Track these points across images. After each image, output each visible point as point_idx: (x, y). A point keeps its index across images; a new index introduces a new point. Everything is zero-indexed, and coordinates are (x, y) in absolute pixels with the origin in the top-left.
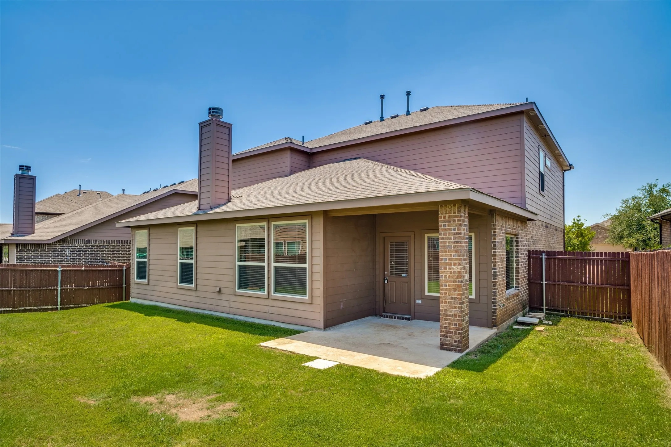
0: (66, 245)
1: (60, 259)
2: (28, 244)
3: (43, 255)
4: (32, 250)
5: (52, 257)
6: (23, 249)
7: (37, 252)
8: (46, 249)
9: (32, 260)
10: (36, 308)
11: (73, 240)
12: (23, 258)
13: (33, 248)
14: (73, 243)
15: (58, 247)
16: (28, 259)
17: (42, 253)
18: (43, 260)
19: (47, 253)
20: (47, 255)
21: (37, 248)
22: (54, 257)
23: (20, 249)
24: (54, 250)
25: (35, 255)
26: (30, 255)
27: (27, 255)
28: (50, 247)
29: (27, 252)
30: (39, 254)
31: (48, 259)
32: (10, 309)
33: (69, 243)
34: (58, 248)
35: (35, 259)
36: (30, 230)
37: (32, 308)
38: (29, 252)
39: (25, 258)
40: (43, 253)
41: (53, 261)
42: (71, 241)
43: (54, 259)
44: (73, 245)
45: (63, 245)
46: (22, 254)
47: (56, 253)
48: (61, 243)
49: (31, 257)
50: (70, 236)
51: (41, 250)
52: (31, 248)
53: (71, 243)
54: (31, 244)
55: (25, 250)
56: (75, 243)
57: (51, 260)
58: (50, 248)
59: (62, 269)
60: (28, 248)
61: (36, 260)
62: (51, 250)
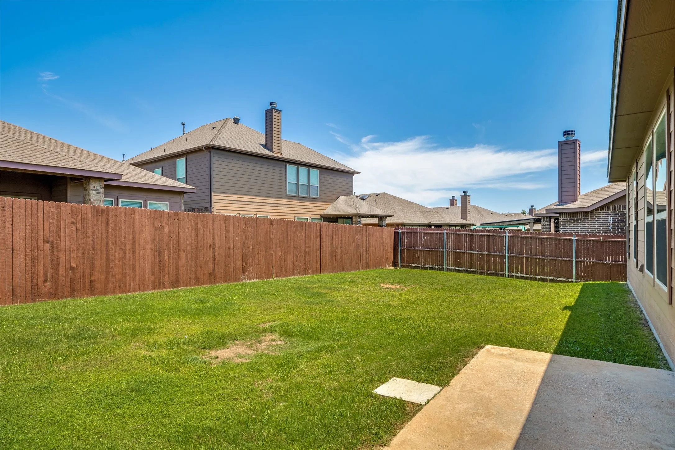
0: (611, 212)
1: (605, 228)
2: (571, 213)
3: (586, 225)
4: (574, 219)
5: (596, 226)
6: (566, 218)
7: (580, 222)
8: (589, 218)
9: (575, 230)
10: (551, 278)
11: (620, 206)
12: (566, 228)
13: (575, 217)
14: (620, 210)
15: (602, 214)
16: (571, 229)
17: (584, 223)
18: (586, 230)
19: (590, 223)
20: (590, 225)
21: (579, 217)
22: (597, 226)
23: (563, 218)
24: (597, 219)
25: (578, 225)
26: (573, 224)
27: (570, 225)
28: (594, 215)
29: (569, 221)
30: (582, 223)
31: (592, 228)
32: (528, 276)
33: (615, 210)
34: (602, 216)
35: (578, 228)
36: (572, 198)
37: (547, 277)
38: (572, 221)
39: (568, 227)
40: (586, 223)
41: (596, 231)
42: (617, 207)
43: (598, 228)
44: (620, 212)
45: (609, 212)
46: (565, 223)
47: (600, 222)
48: (606, 210)
49: (574, 227)
50: (613, 202)
51: (583, 219)
52: (573, 217)
53: (618, 210)
54: (573, 213)
55: (568, 219)
56: (622, 210)
57: (595, 230)
58: (594, 217)
59: (577, 238)
60: (571, 217)
61: (579, 230)
62: (594, 219)
